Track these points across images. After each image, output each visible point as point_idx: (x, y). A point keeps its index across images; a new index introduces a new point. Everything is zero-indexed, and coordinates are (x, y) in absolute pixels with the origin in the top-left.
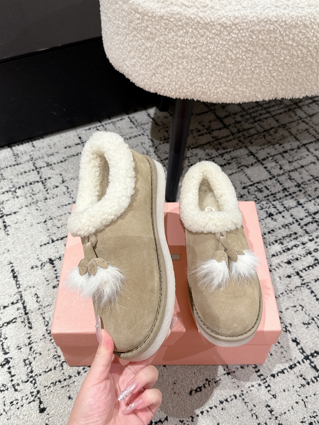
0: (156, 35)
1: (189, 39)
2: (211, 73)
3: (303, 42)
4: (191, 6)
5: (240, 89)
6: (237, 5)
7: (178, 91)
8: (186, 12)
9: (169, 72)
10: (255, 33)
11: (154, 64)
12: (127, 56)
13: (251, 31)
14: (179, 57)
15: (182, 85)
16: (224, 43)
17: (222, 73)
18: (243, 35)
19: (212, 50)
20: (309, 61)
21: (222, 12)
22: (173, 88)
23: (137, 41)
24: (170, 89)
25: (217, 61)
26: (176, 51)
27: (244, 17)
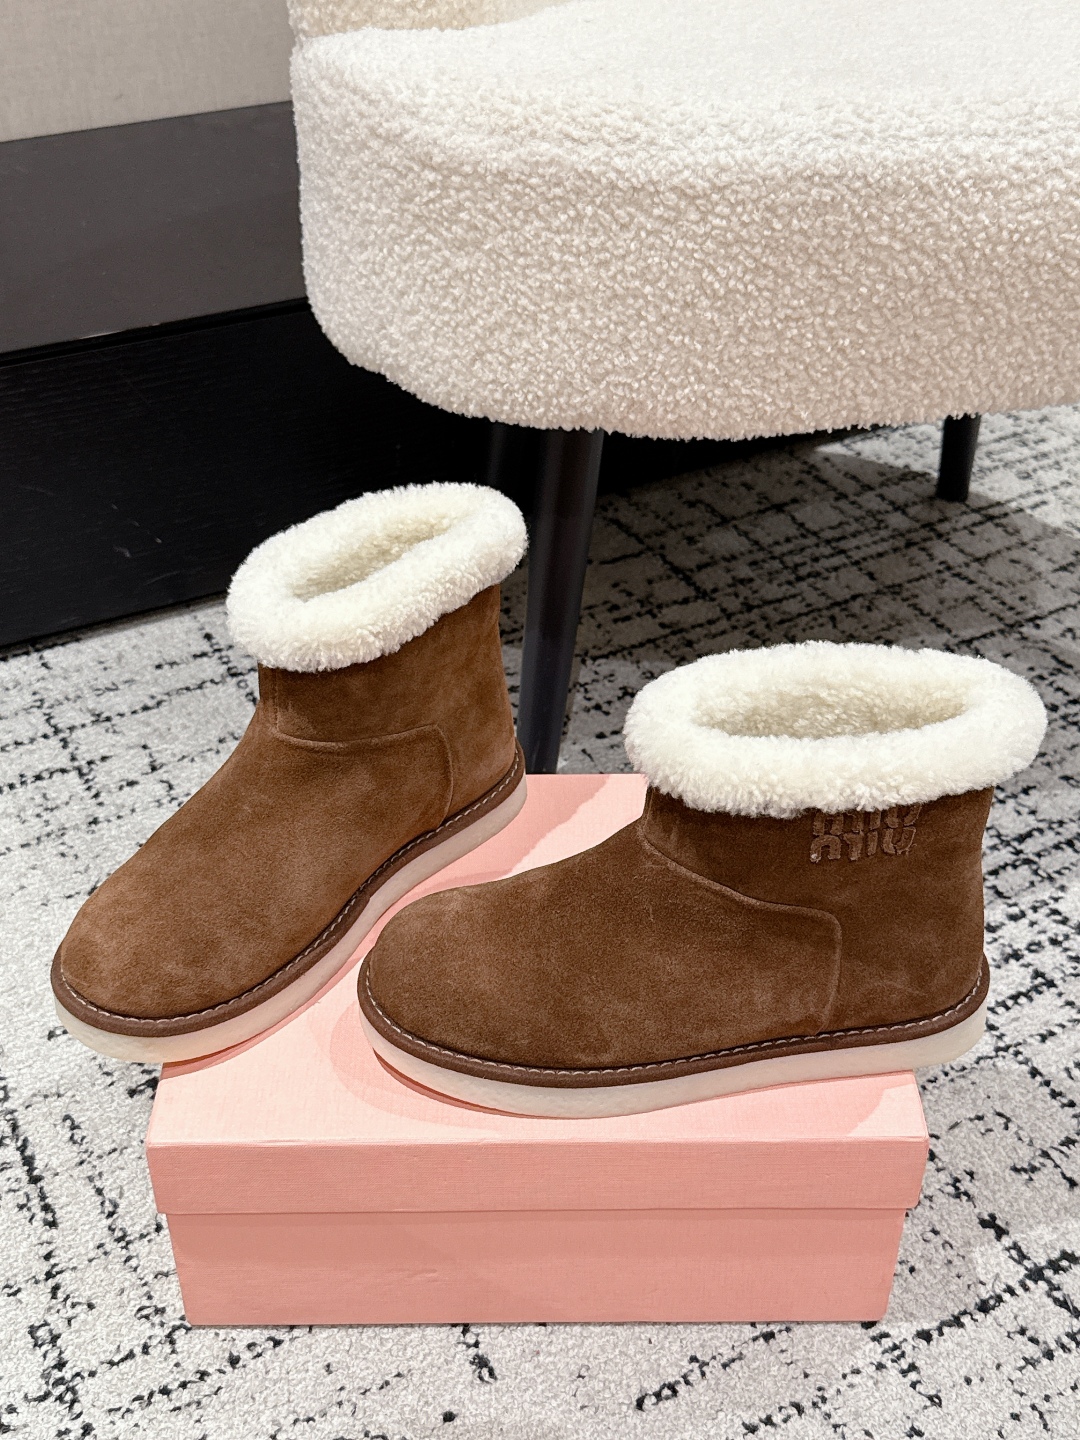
0: (486, 232)
1: (584, 238)
2: (653, 340)
3: (921, 237)
4: (591, 140)
5: (744, 391)
6: (722, 135)
7: (555, 401)
8: (574, 157)
9: (525, 344)
10: (780, 211)
11: (481, 322)
12: (394, 309)
13: (768, 208)
14: (558, 295)
15: (567, 383)
16: (690, 245)
17: (687, 340)
18: (745, 218)
19: (655, 269)
20: (945, 299)
21: (681, 153)
22: (540, 393)
23: (425, 256)
24: (530, 397)
25: (671, 303)
26: (549, 277)
27: (745, 167)
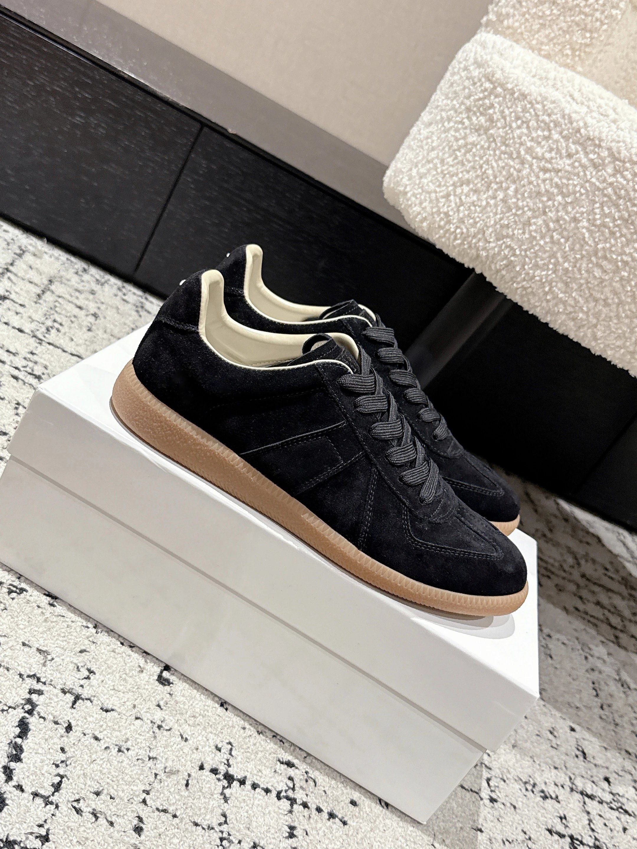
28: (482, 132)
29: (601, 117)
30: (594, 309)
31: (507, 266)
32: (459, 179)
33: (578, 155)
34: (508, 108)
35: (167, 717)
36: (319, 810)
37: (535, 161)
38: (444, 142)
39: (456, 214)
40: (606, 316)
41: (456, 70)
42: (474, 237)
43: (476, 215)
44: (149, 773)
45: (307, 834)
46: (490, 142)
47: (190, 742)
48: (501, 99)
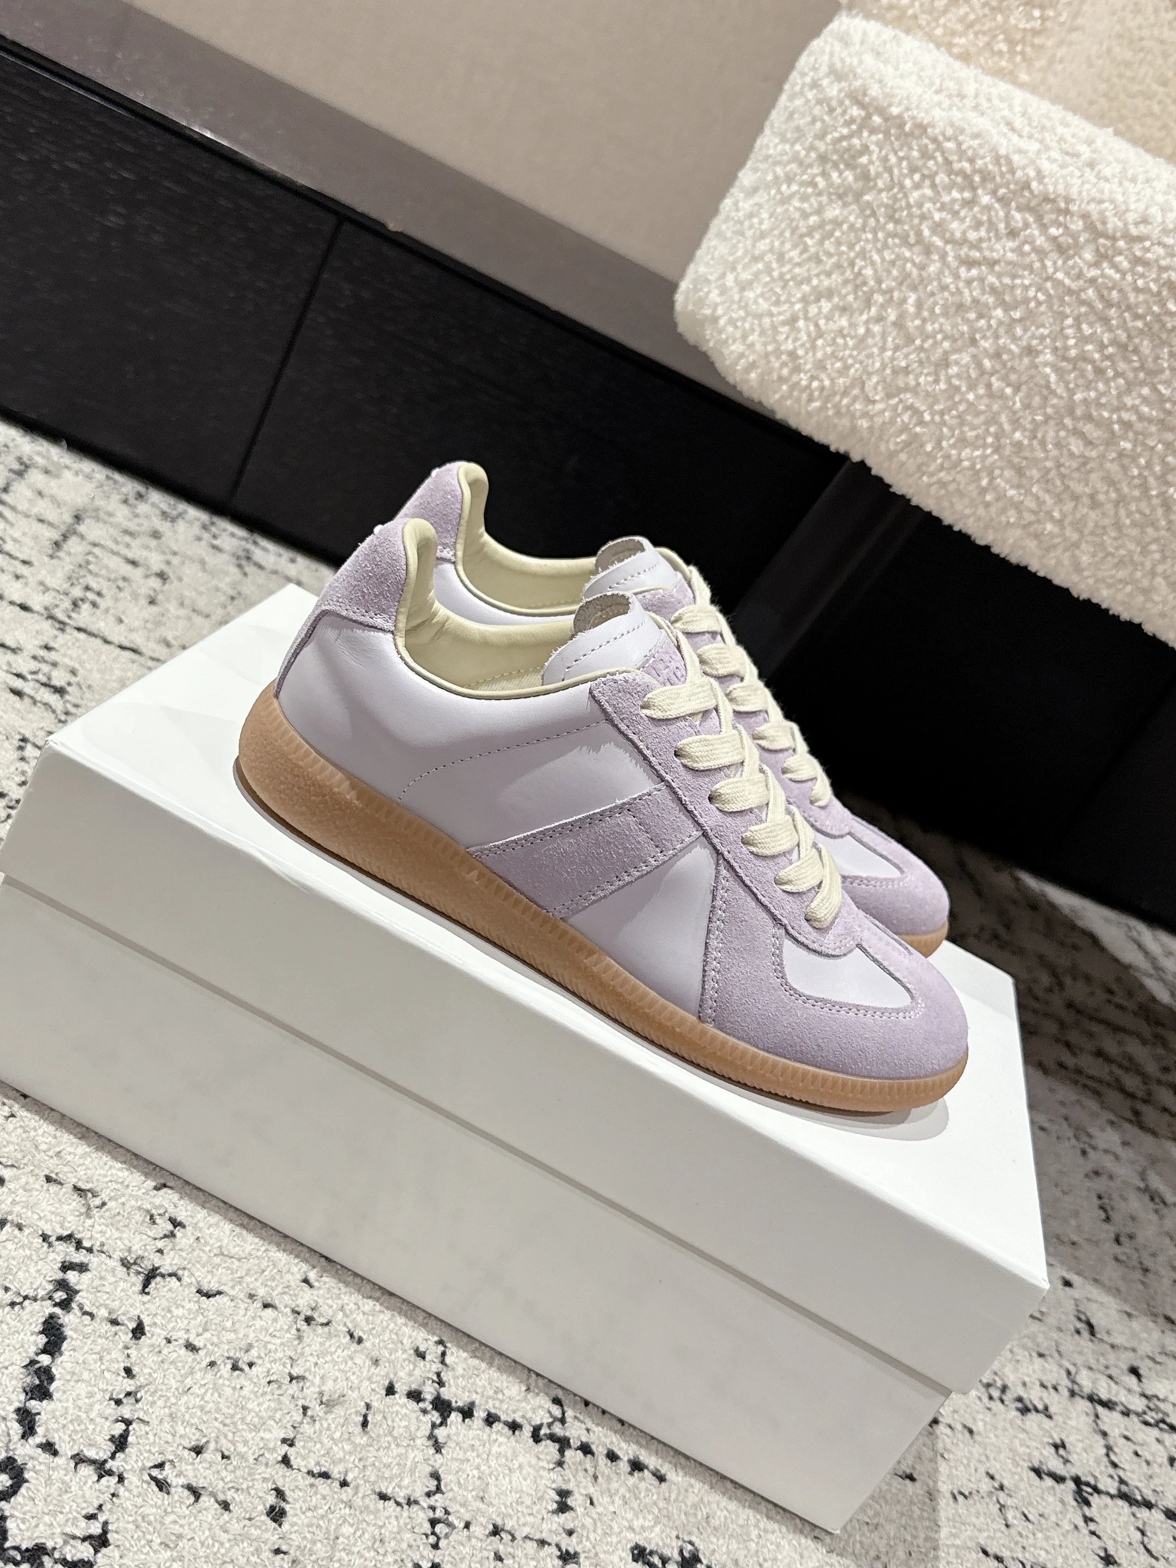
28: (850, 198)
29: (1068, 158)
30: (1073, 513)
31: (907, 444)
32: (814, 288)
33: (1028, 231)
34: (896, 153)
35: (320, 1301)
36: (612, 1457)
37: (949, 247)
38: (782, 221)
39: (811, 354)
40: (1096, 526)
41: (797, 88)
42: (845, 393)
43: (847, 352)
44: (292, 1406)
45: (592, 1503)
46: (866, 218)
47: (367, 1344)
48: (880, 136)
